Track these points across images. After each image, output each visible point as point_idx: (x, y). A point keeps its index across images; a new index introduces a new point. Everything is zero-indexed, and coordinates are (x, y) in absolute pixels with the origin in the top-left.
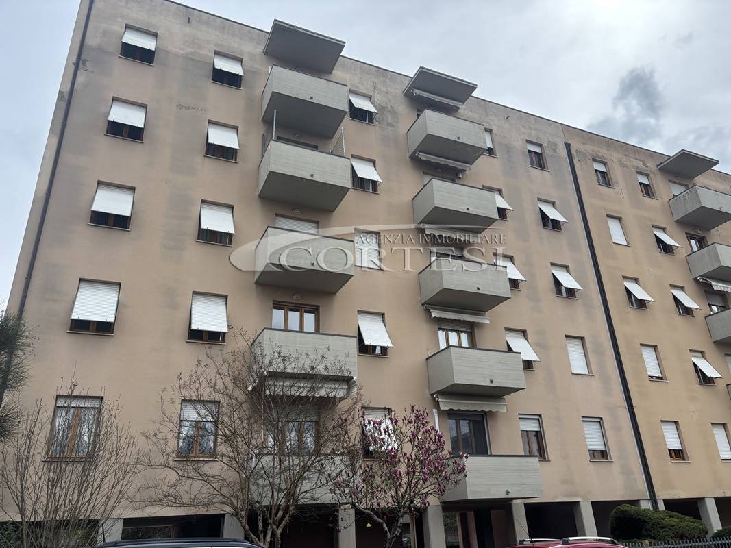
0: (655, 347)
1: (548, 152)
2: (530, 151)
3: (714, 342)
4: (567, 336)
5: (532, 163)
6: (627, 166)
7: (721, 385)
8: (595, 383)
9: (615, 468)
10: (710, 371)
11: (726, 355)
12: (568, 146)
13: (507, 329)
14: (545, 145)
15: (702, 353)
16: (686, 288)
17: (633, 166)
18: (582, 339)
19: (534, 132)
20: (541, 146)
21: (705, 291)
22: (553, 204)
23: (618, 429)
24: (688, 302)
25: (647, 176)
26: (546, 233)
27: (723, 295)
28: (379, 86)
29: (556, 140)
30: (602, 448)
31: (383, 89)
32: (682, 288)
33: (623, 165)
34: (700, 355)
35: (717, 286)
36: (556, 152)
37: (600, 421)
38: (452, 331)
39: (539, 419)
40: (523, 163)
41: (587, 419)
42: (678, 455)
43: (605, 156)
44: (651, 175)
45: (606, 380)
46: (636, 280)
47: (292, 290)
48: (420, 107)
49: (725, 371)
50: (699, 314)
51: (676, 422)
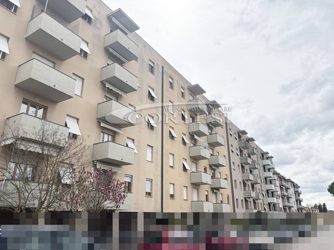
0: (173, 155)
1: (156, 67)
2: (150, 64)
3: (190, 157)
4: (148, 145)
5: (149, 70)
6: (179, 84)
7: (189, 172)
8: (153, 165)
9: (153, 199)
10: (187, 167)
11: (192, 162)
12: (163, 67)
13: (128, 138)
14: (155, 64)
15: (186, 160)
16: (186, 135)
17: (180, 84)
18: (152, 147)
19: (153, 57)
20: (154, 64)
21: (191, 138)
22: (153, 90)
23: (157, 184)
24: (186, 141)
25: (184, 89)
26: (149, 101)
27: (195, 140)
28: (97, 7)
29: (159, 63)
30: (150, 192)
31: (99, 9)
32: (185, 135)
33: (178, 83)
34: (185, 160)
35: (196, 137)
36: (158, 69)
37: (151, 181)
38: (106, 134)
39: (131, 177)
40: (147, 69)
41: (148, 179)
42: (172, 196)
43: (174, 77)
44: (185, 89)
45: (157, 165)
46: (173, 128)
47: (36, 95)
48: (114, 28)
49: (191, 168)
50: (188, 145)
51: (174, 184)
